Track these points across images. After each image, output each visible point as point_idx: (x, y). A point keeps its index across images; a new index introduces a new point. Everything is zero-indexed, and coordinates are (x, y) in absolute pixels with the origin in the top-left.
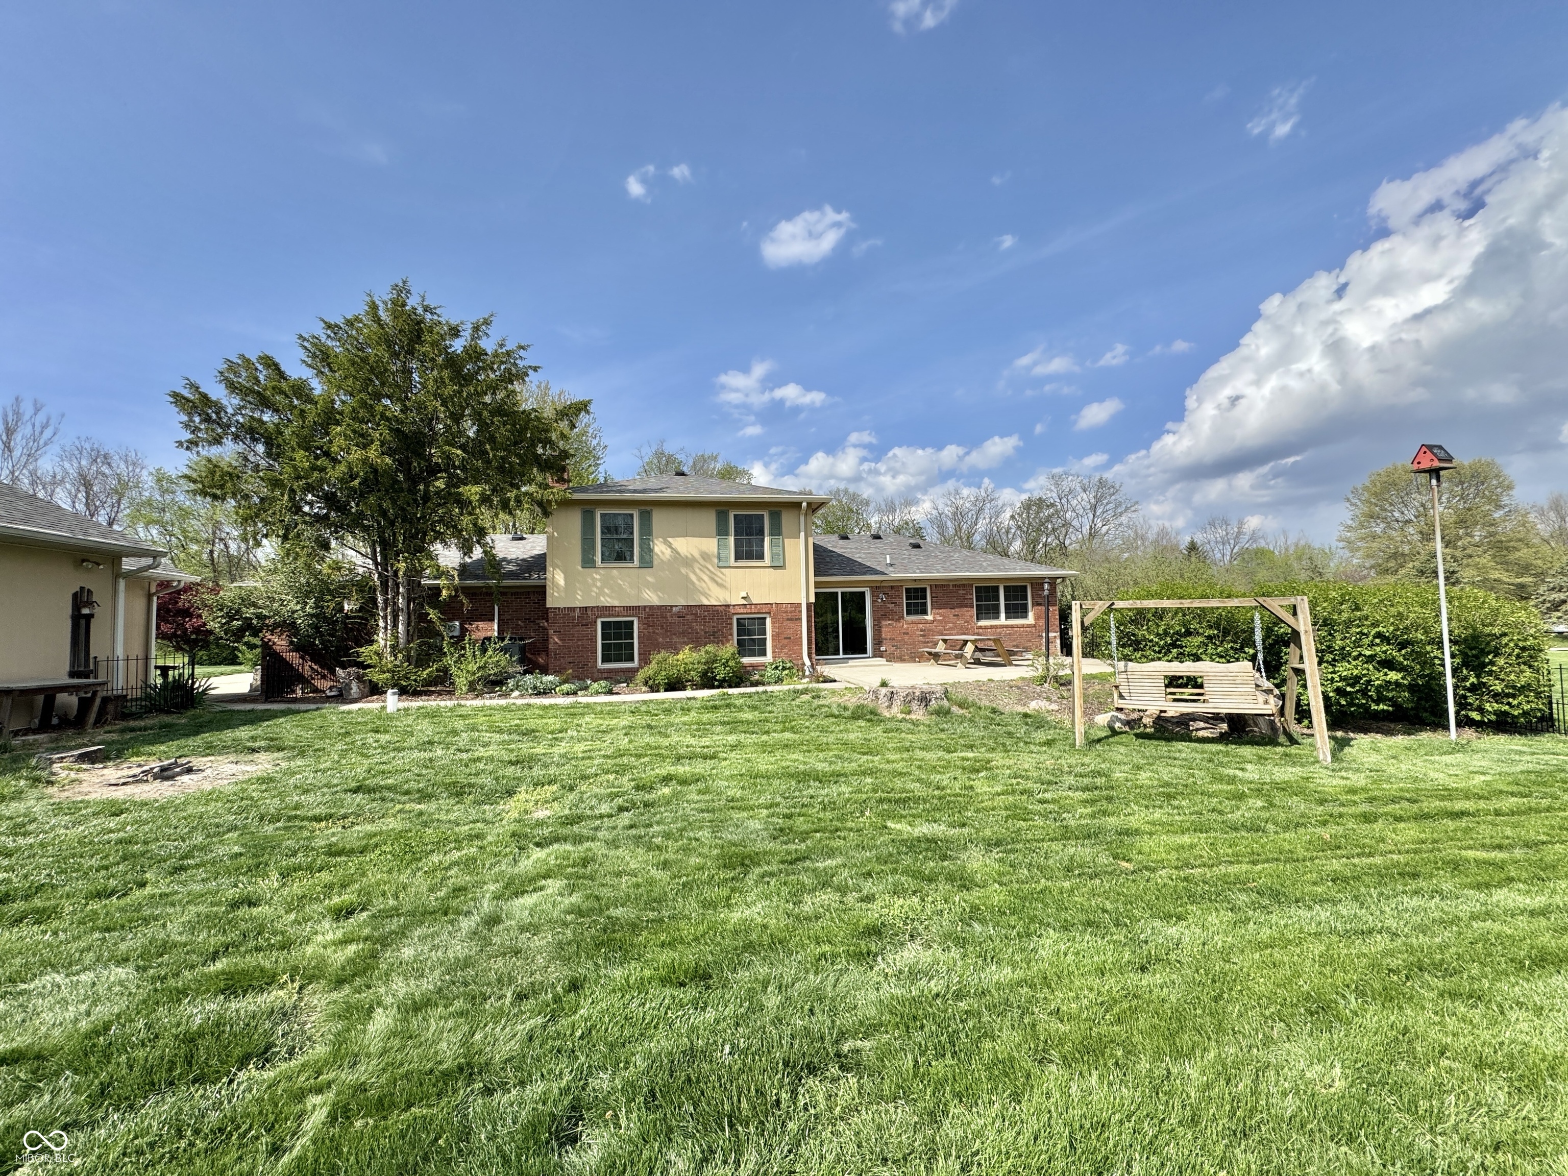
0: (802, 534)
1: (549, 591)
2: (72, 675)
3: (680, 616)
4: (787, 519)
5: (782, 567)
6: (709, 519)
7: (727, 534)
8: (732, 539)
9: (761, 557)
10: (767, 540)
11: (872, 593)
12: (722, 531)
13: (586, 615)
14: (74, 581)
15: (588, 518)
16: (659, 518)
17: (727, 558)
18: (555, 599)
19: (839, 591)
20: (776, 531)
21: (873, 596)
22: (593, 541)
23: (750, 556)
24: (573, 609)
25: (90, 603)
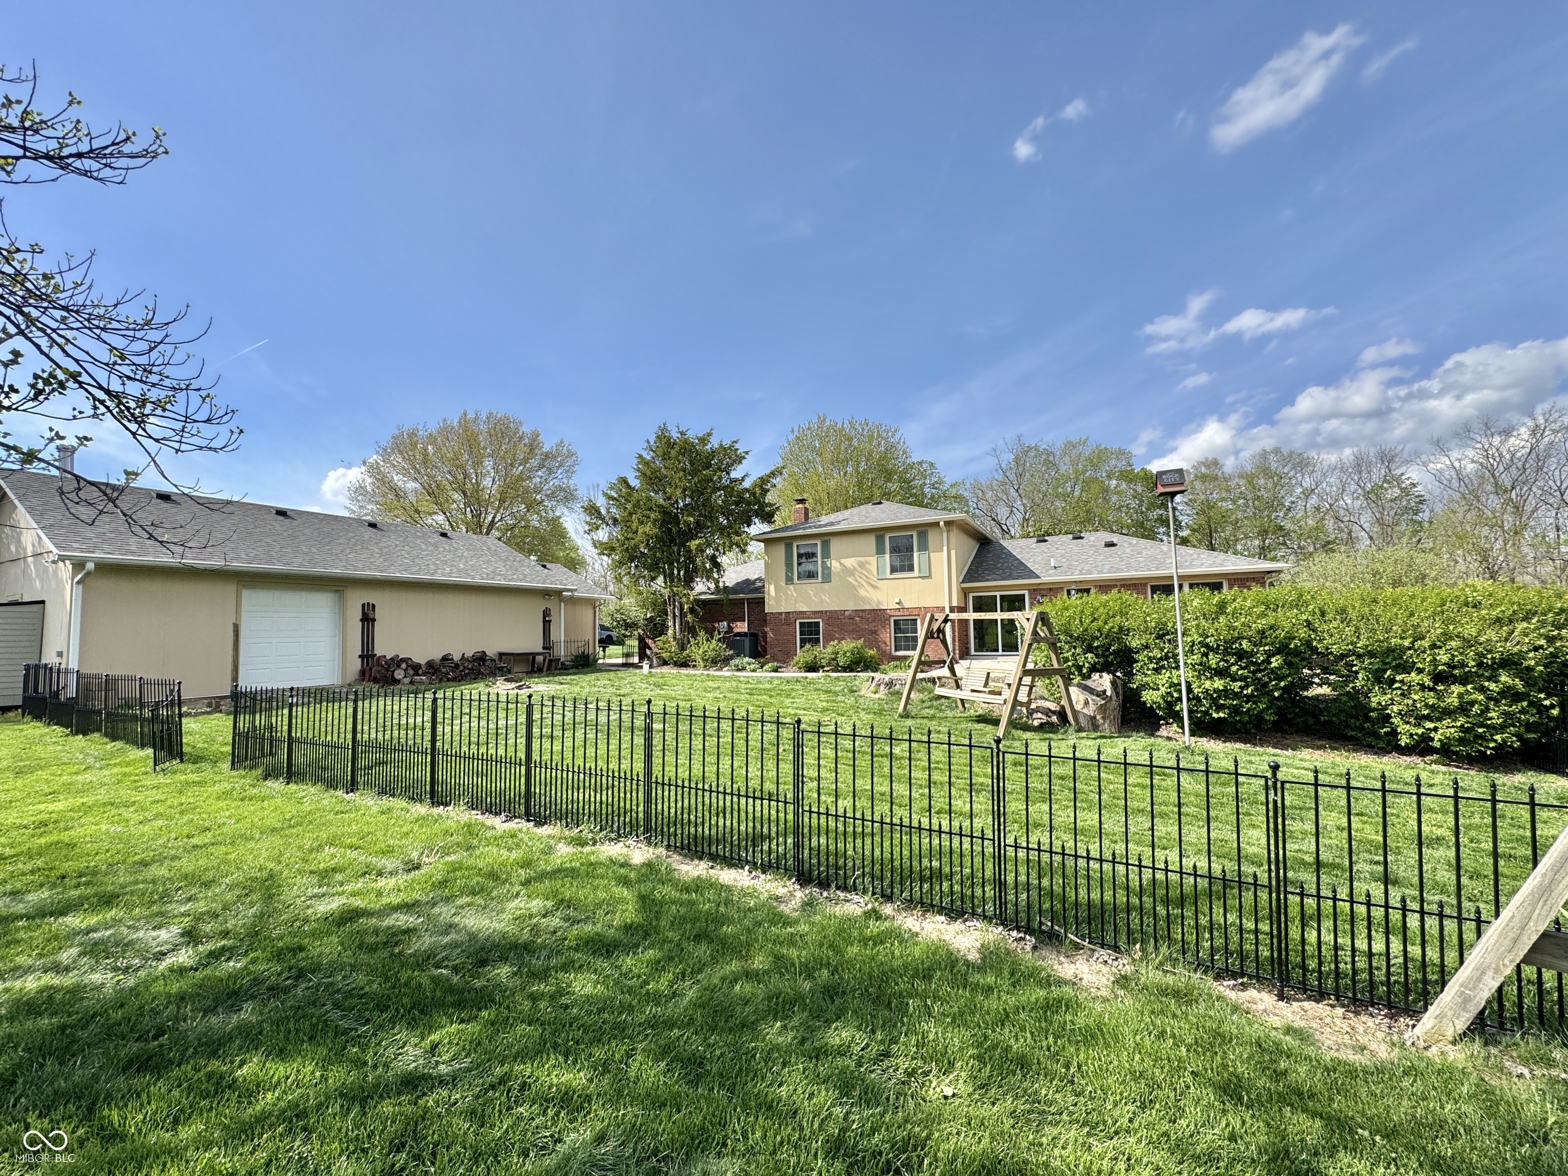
0: (945, 548)
1: (766, 600)
2: (544, 648)
3: (851, 618)
4: (932, 536)
5: (929, 577)
6: (870, 542)
7: (884, 553)
8: (887, 556)
9: (911, 568)
10: (916, 554)
11: (1030, 594)
12: (880, 551)
13: (788, 618)
14: (542, 605)
15: (789, 548)
16: (836, 545)
17: (884, 573)
18: (771, 606)
19: (998, 594)
20: (923, 547)
21: (1031, 598)
22: (792, 564)
23: (902, 569)
24: (781, 614)
25: (549, 615)
